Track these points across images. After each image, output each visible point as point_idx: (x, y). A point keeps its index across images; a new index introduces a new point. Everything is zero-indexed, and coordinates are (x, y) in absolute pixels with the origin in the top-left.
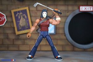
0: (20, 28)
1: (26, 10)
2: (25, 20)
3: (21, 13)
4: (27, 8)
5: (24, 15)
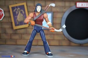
0: (18, 23)
1: (23, 6)
2: (22, 15)
3: (19, 9)
4: (25, 4)
5: (22, 10)
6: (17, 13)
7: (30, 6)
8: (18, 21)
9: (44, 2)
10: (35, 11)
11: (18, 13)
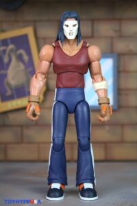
0: (9, 93)
1: (25, 37)
2: (22, 67)
3: (11, 47)
4: (29, 31)
5: (22, 51)
6: (6, 60)
7: (45, 39)
8: (9, 85)
10: (58, 39)
11: (10, 61)
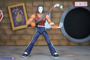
0: (17, 24)
1: (22, 6)
2: (21, 16)
3: (17, 9)
4: (23, 4)
5: (21, 11)
6: (16, 14)
7: (28, 7)
8: (17, 22)
9: (43, 2)
